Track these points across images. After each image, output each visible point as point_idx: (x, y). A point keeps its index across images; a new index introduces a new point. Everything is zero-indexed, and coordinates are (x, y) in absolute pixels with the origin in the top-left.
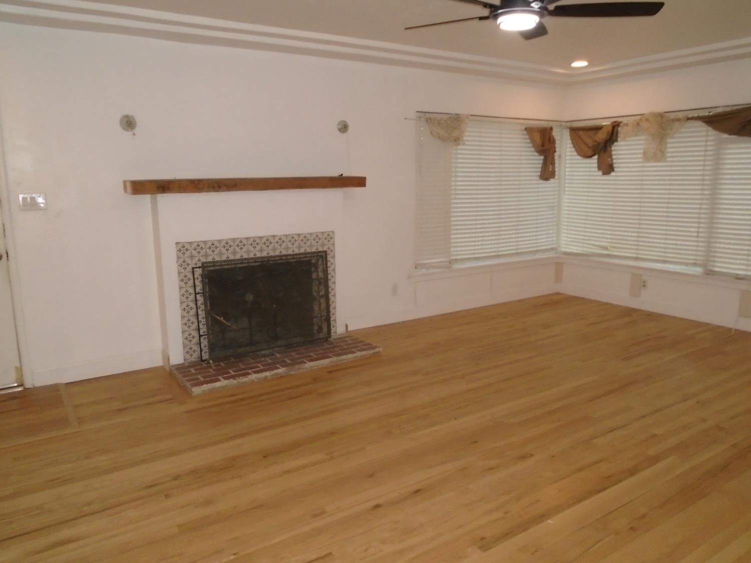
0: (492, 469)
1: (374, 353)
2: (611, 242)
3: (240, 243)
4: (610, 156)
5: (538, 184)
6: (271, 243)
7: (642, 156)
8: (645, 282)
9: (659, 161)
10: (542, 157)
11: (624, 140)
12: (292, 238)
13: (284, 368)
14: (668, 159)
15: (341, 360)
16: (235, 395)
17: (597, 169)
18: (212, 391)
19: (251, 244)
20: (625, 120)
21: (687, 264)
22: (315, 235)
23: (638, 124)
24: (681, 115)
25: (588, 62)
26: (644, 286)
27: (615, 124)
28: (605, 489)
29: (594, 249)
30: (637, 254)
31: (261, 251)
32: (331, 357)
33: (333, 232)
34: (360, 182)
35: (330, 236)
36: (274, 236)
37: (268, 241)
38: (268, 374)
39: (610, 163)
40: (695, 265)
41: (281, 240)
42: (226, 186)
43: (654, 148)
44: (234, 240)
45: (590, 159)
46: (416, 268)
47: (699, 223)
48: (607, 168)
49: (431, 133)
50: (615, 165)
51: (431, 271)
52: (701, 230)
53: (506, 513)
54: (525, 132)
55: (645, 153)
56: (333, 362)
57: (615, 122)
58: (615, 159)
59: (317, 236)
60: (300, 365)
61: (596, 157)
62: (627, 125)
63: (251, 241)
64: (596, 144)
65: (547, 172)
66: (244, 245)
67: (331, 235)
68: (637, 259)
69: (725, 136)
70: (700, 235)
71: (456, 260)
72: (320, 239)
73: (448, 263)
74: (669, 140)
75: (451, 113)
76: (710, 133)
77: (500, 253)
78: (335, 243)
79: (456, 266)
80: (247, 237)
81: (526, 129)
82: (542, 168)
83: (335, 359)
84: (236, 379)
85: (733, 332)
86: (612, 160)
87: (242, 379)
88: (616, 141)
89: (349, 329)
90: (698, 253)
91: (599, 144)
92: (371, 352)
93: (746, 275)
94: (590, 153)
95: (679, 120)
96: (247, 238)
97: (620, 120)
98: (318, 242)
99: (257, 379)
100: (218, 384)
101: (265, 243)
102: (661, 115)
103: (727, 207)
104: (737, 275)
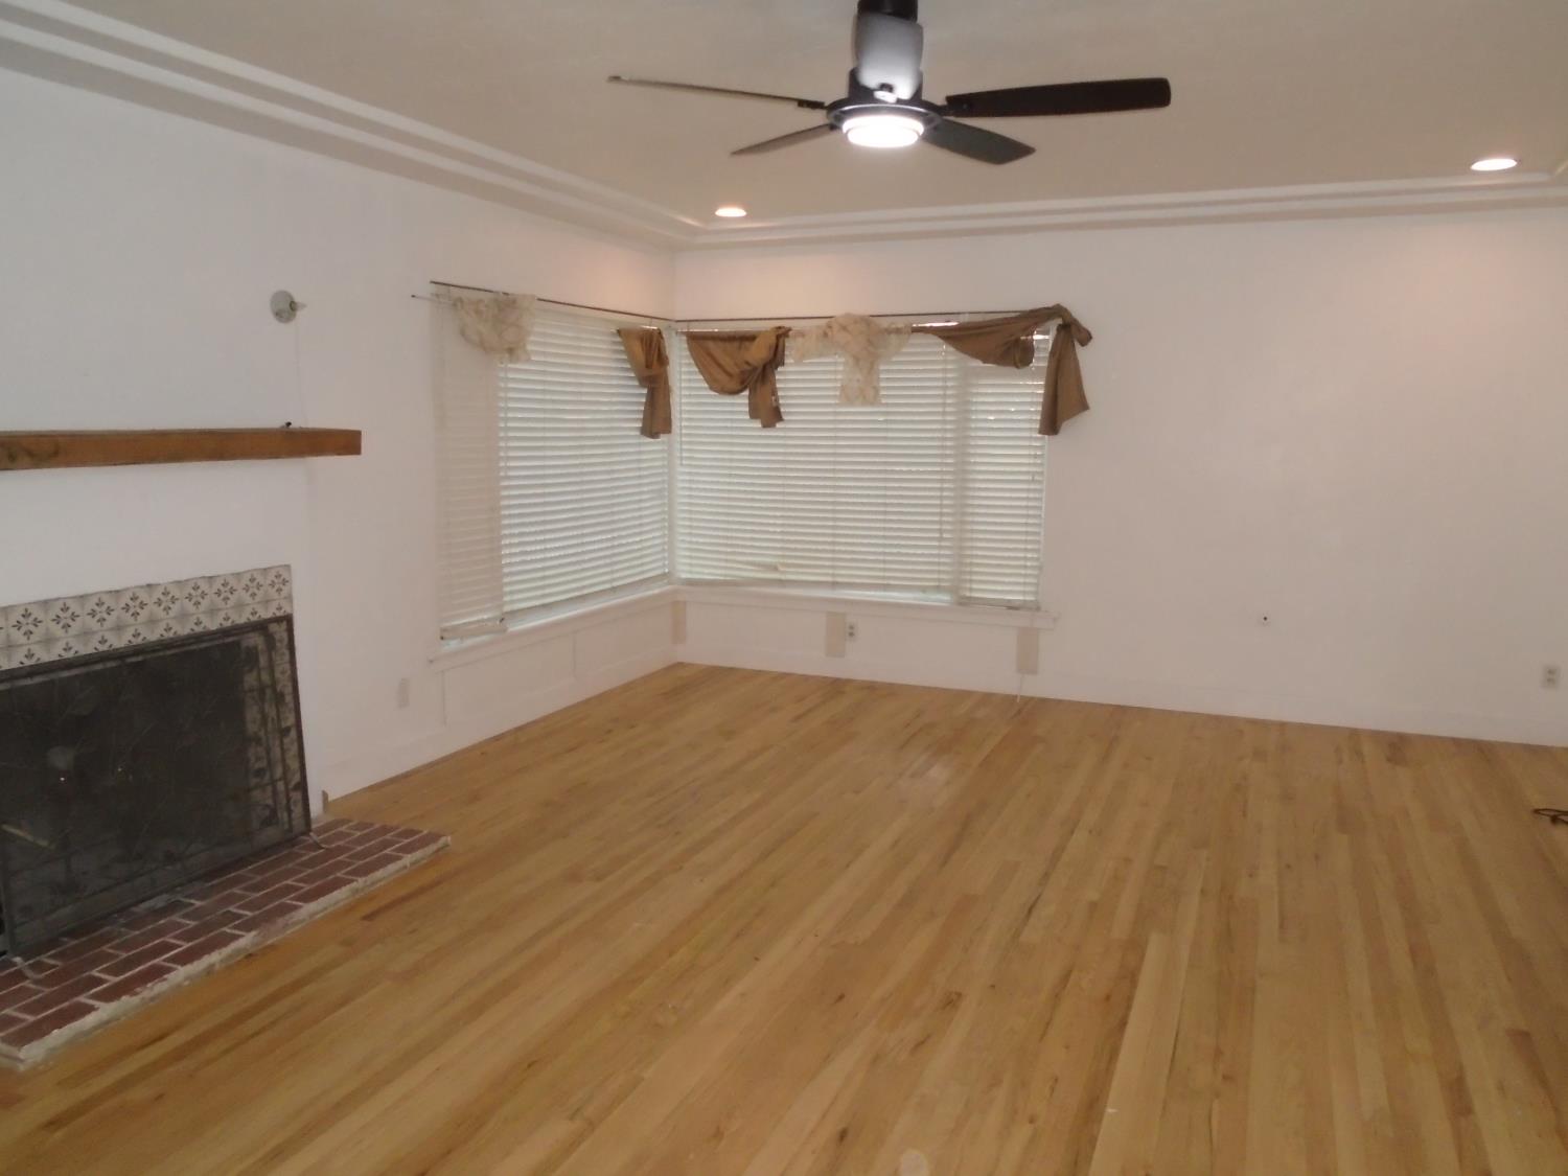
0: (923, 1043)
1: (438, 850)
2: (783, 556)
3: (64, 611)
4: (774, 392)
5: (640, 444)
6: (142, 605)
7: (838, 393)
8: (851, 628)
9: (872, 404)
10: (645, 391)
11: (799, 362)
12: (194, 589)
13: (253, 933)
14: (884, 401)
15: (373, 884)
16: (161, 1038)
17: (748, 417)
18: (72, 1043)
19: (93, 614)
20: (796, 325)
21: (924, 589)
22: (248, 576)
23: (825, 335)
24: (900, 323)
25: (746, 211)
26: (851, 634)
27: (780, 332)
28: (1123, 1024)
29: (752, 570)
30: (833, 575)
31: (119, 628)
32: (353, 881)
33: (288, 567)
34: (346, 443)
35: (280, 578)
36: (149, 586)
37: (133, 601)
38: (214, 958)
39: (774, 404)
40: (938, 589)
41: (167, 596)
42: (30, 454)
43: (858, 381)
44: (45, 604)
45: (736, 397)
46: (442, 638)
47: (941, 514)
48: (769, 414)
49: (463, 333)
50: (782, 410)
51: (469, 642)
52: (944, 527)
53: (1032, 1121)
54: (619, 339)
55: (843, 388)
56: (357, 891)
57: (780, 328)
58: (783, 397)
59: (253, 581)
60: (287, 917)
61: (746, 393)
62: (802, 334)
63: (91, 605)
64: (748, 368)
65: (656, 420)
66: (74, 617)
67: (285, 575)
68: (834, 585)
69: (978, 363)
70: (945, 536)
71: (513, 613)
72: (259, 586)
73: (498, 622)
74: (882, 368)
75: (494, 290)
76: (950, 358)
77: (586, 592)
78: (294, 595)
79: (516, 627)
80: (81, 592)
81: (619, 332)
82: (645, 411)
83: (360, 882)
84: (136, 994)
85: (1018, 701)
86: (777, 400)
87: (152, 988)
88: (782, 364)
89: (331, 798)
90: (942, 568)
91: (755, 369)
92: (433, 847)
93: (1025, 601)
94: (734, 385)
95: (898, 331)
96: (82, 597)
97: (786, 324)
98: (255, 594)
99: (187, 978)
100: (90, 1020)
101: (127, 608)
102: (867, 321)
103: (983, 486)
104: (1009, 601)
